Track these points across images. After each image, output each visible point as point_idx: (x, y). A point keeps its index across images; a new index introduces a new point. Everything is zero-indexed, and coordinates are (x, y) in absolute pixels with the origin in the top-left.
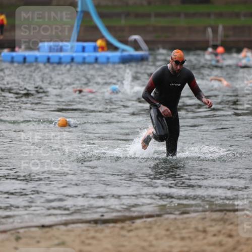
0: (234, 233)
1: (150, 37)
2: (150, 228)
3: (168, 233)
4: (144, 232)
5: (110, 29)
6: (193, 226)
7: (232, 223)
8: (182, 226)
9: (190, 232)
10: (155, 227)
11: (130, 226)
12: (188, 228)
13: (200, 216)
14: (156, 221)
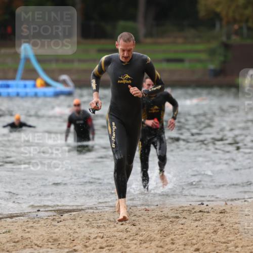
0: (137, 223)
1: (75, 77)
2: (74, 219)
3: (88, 223)
4: (69, 223)
5: (46, 71)
6: (106, 218)
7: (135, 215)
8: (98, 218)
9: (104, 222)
10: (78, 219)
11: (60, 218)
12: (103, 219)
13: (111, 210)
14: (79, 214)
